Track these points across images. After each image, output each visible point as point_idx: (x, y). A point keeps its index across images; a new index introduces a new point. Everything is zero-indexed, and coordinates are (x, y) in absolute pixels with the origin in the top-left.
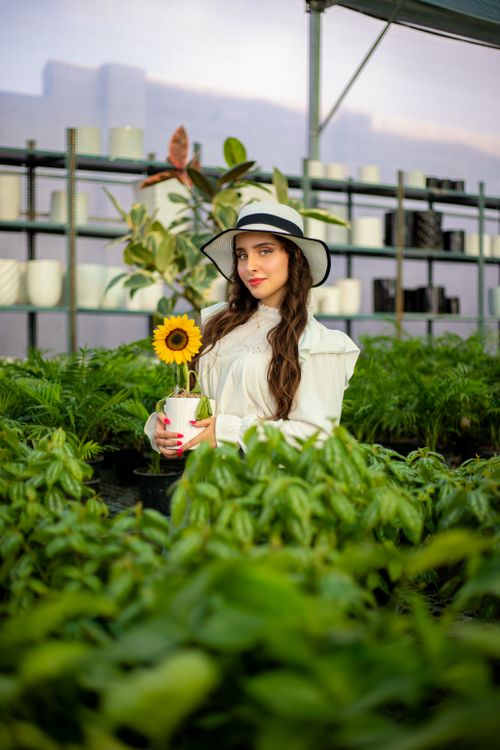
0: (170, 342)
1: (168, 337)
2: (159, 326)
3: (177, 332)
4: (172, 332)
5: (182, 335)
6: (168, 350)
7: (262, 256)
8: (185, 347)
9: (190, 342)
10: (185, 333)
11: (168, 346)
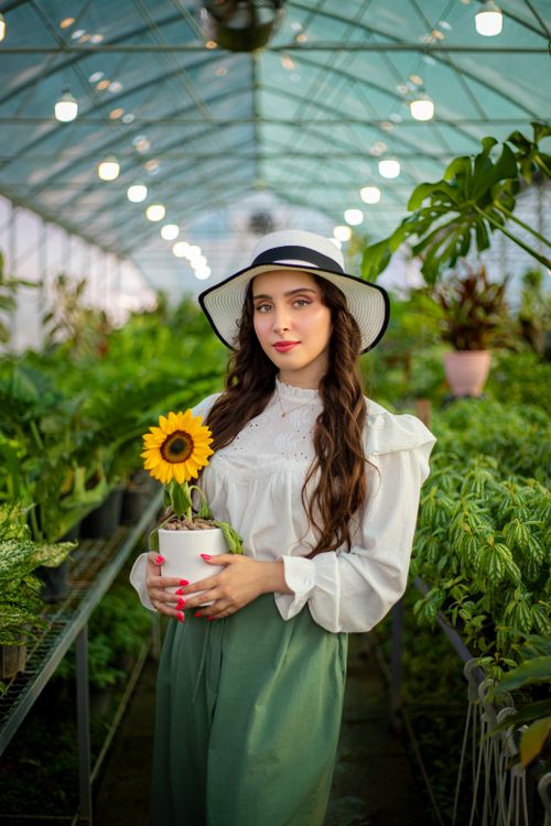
0: (166, 451)
1: (164, 444)
2: (152, 429)
3: (178, 436)
4: (169, 437)
5: (185, 440)
6: (164, 461)
7: (296, 308)
8: (188, 457)
9: (195, 450)
10: (189, 436)
11: (164, 458)
